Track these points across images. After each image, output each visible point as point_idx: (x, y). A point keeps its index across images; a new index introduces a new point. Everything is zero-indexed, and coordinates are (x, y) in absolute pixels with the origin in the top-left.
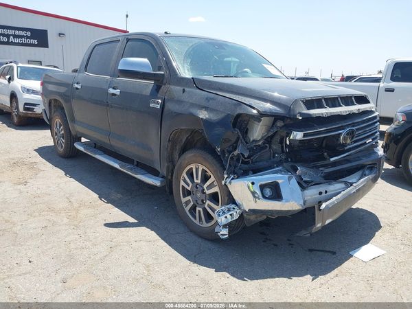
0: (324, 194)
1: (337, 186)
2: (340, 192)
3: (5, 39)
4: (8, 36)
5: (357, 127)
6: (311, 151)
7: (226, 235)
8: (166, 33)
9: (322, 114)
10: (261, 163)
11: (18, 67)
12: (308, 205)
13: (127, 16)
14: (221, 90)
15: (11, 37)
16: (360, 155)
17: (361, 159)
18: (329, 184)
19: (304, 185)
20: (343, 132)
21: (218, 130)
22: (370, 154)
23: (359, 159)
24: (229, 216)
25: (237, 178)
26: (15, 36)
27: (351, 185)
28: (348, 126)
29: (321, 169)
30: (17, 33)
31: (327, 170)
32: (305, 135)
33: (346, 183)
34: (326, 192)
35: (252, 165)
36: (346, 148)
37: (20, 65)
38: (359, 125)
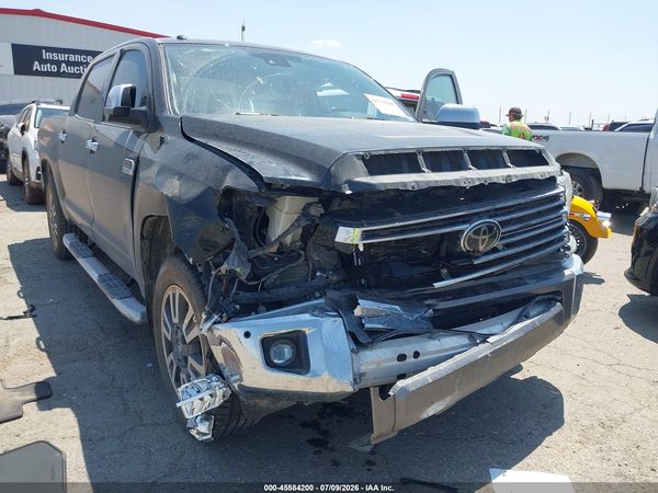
0: (410, 360)
1: (449, 341)
2: (452, 356)
3: (54, 68)
4: (58, 63)
5: (503, 218)
6: (413, 265)
7: (207, 434)
8: (179, 38)
9: (405, 184)
10: (285, 290)
11: (38, 109)
12: (363, 384)
13: (243, 29)
14: (216, 137)
15: (64, 65)
16: (524, 273)
17: (526, 284)
18: (429, 338)
19: (362, 339)
20: (467, 228)
21: (192, 221)
22: (550, 272)
23: (521, 282)
24: (207, 398)
25: (226, 321)
26: (69, 63)
27: (484, 341)
28: (478, 215)
29: (427, 302)
30: (72, 58)
31: (443, 305)
32: (366, 235)
33: (471, 335)
34: (416, 355)
35: (265, 294)
36: (476, 262)
37: (43, 106)
38: (509, 213)
